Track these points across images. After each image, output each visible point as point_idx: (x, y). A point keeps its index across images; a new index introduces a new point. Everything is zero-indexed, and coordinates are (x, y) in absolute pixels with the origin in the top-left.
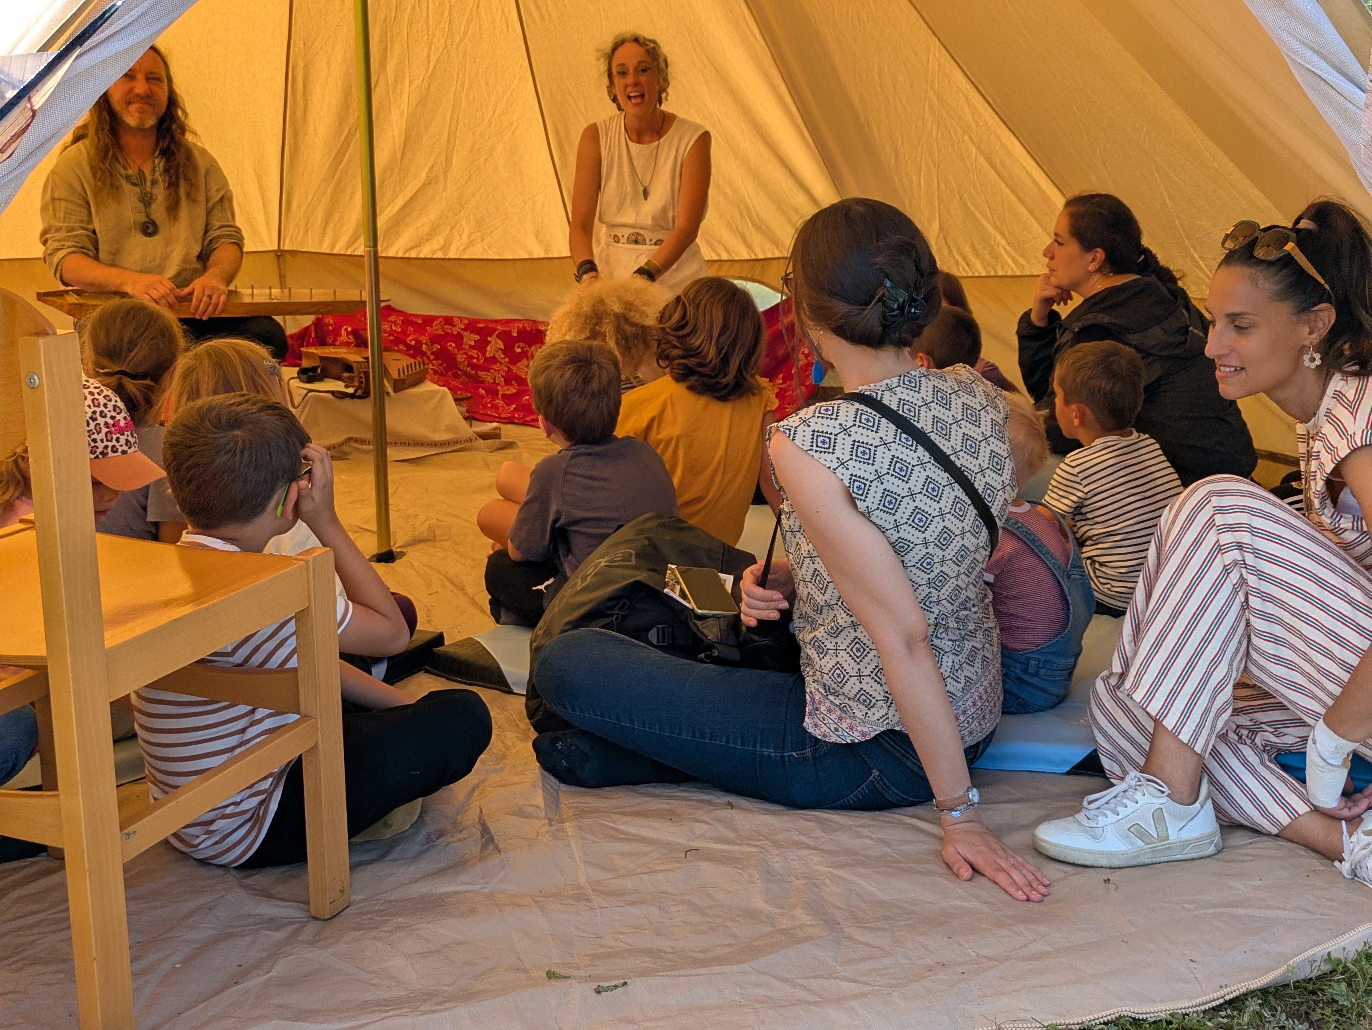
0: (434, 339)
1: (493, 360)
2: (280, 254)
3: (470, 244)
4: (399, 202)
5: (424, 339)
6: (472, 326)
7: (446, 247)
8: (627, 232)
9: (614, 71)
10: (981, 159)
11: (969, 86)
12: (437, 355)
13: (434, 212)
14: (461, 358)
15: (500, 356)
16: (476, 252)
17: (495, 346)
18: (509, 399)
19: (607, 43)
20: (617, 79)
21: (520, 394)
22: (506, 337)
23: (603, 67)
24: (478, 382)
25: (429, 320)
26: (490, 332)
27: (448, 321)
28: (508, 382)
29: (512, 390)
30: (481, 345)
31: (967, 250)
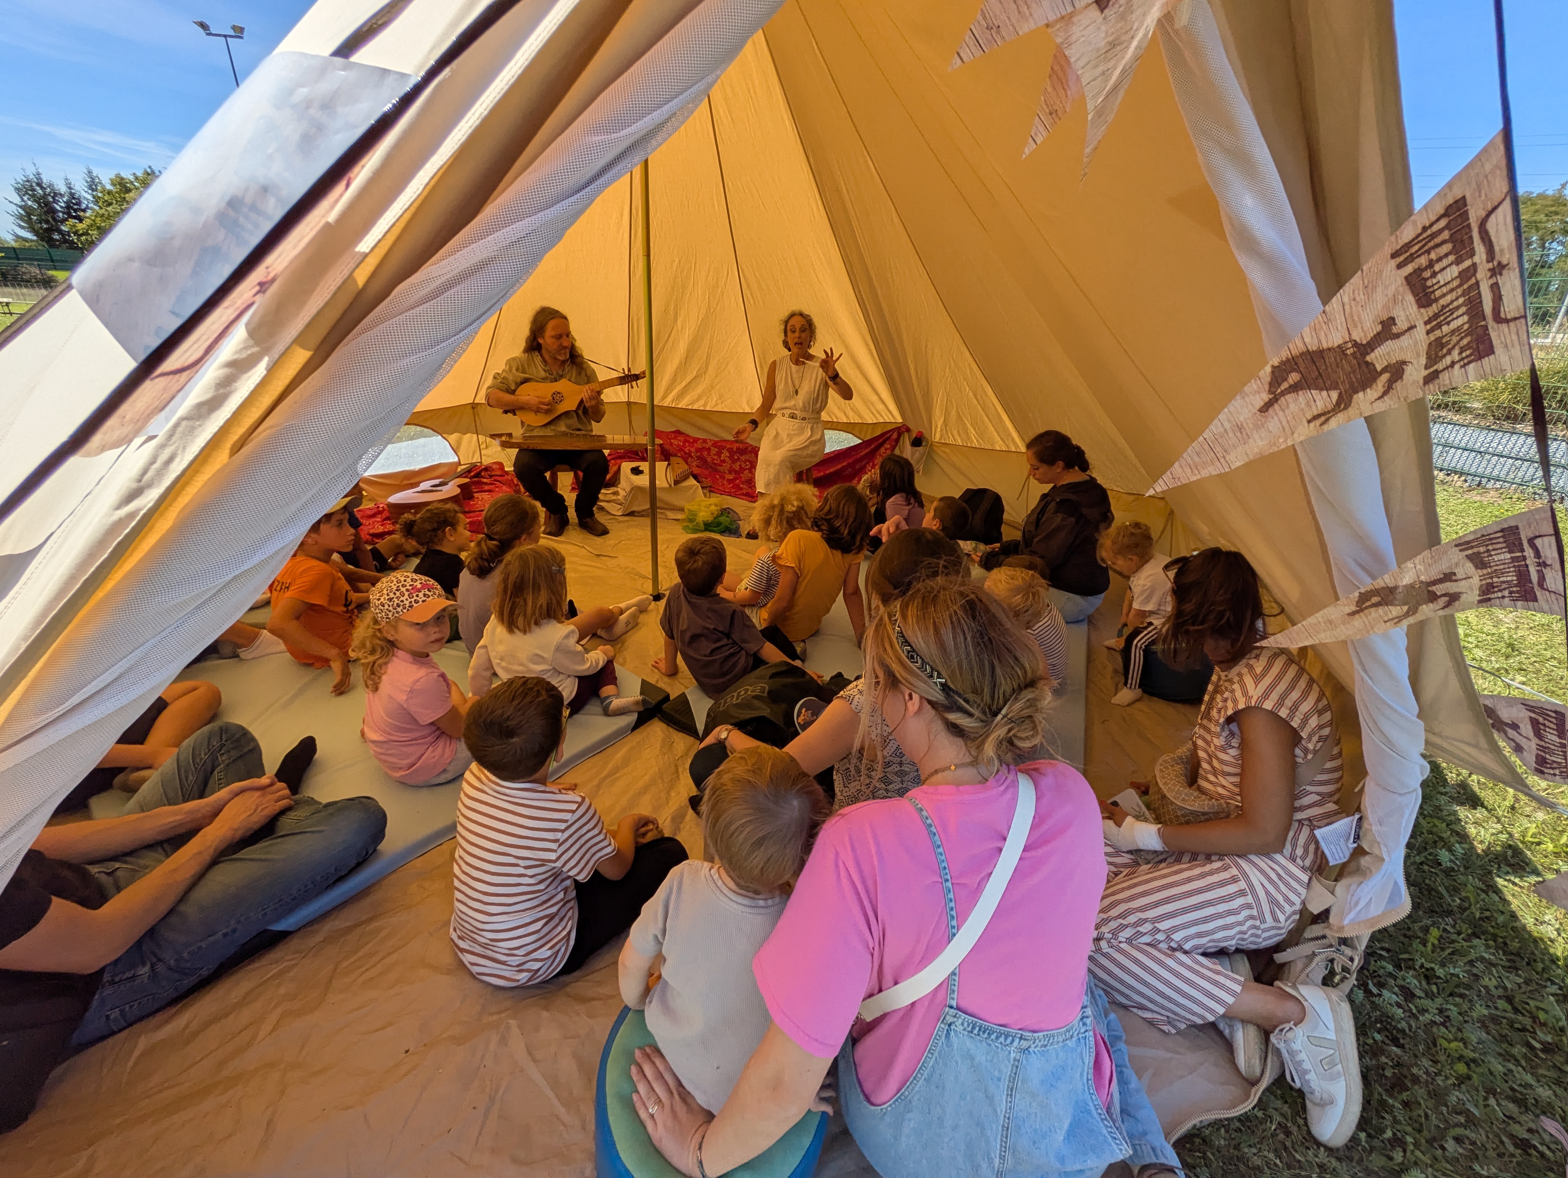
0: (698, 450)
1: (724, 461)
2: (629, 403)
3: (716, 405)
4: (684, 384)
5: (693, 450)
6: (715, 444)
7: (705, 405)
8: (789, 411)
9: (789, 328)
10: (971, 394)
11: (971, 359)
12: (699, 458)
13: (699, 390)
14: (709, 460)
15: (727, 459)
16: (719, 408)
17: (725, 454)
18: (730, 481)
19: (785, 314)
20: (789, 334)
21: (735, 479)
22: (730, 450)
23: (783, 327)
24: (717, 471)
25: (696, 440)
26: (724, 448)
27: (705, 441)
28: (730, 473)
29: (731, 477)
30: (719, 454)
31: (955, 433)
